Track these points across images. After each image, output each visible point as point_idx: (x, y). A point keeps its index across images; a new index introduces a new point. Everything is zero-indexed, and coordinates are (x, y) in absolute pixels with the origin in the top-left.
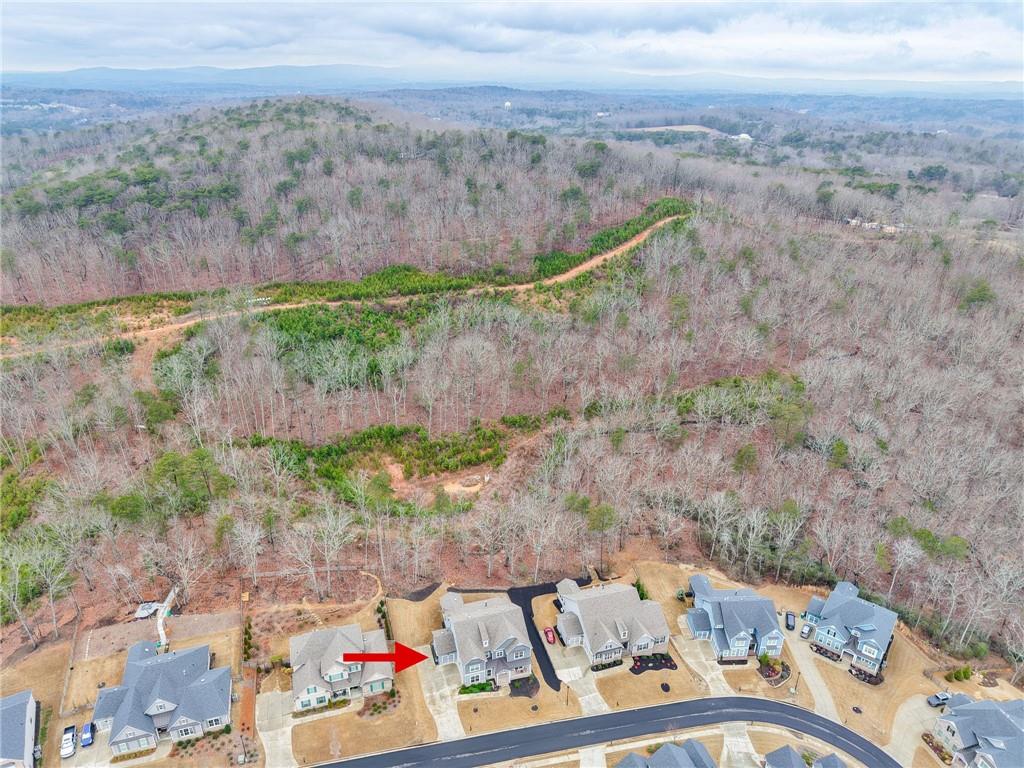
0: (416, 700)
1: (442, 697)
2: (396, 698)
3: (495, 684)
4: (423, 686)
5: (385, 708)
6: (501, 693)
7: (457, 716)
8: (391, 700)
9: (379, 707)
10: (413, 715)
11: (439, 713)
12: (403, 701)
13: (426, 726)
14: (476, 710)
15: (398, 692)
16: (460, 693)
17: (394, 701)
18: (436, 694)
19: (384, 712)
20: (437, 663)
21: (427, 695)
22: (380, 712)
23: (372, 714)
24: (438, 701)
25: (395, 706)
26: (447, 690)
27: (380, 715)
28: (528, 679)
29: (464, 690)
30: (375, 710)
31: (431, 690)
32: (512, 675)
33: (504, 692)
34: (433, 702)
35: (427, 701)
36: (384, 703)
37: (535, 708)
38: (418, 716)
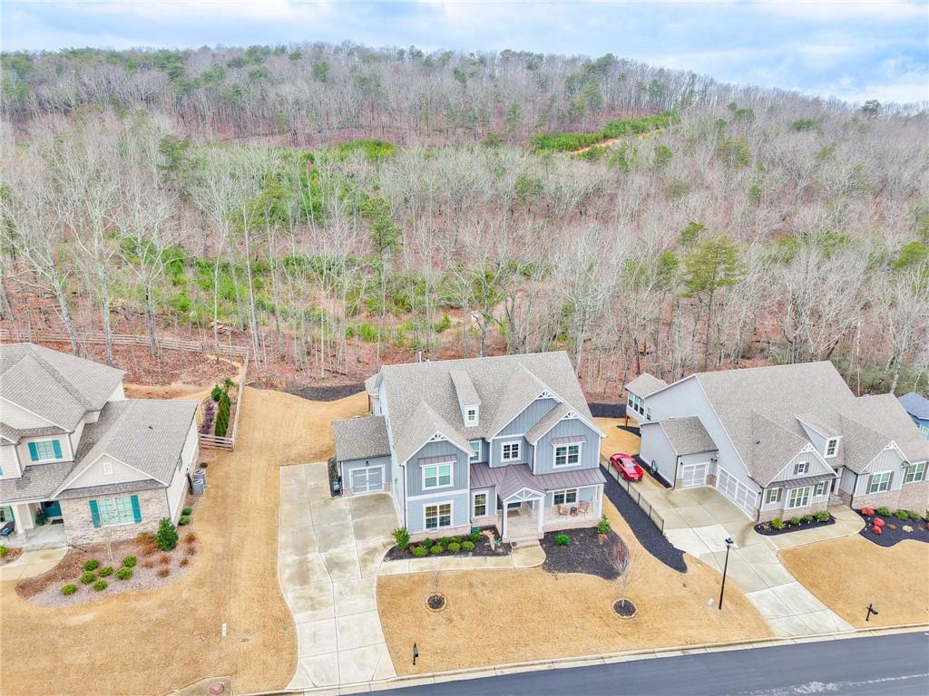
0: (245, 566)
1: (334, 565)
2: (177, 555)
3: (498, 537)
4: (282, 538)
5: (124, 577)
6: (516, 561)
7: (374, 620)
8: (157, 556)
9: (108, 573)
10: (220, 603)
11: (314, 605)
12: (199, 563)
13: (256, 639)
14: (436, 603)
15: (191, 539)
16: (393, 554)
17: (165, 561)
18: (317, 558)
19: (115, 586)
20: (337, 493)
21: (287, 559)
22: (101, 587)
23: (70, 591)
24: (319, 574)
25: (164, 574)
26: (351, 549)
27: (98, 596)
28: (594, 532)
29: (404, 548)
30: (89, 580)
31: (302, 549)
32: (547, 519)
33: (527, 558)
34: (302, 576)
35: (284, 574)
36: (130, 562)
37: (625, 609)
38: (236, 609)
